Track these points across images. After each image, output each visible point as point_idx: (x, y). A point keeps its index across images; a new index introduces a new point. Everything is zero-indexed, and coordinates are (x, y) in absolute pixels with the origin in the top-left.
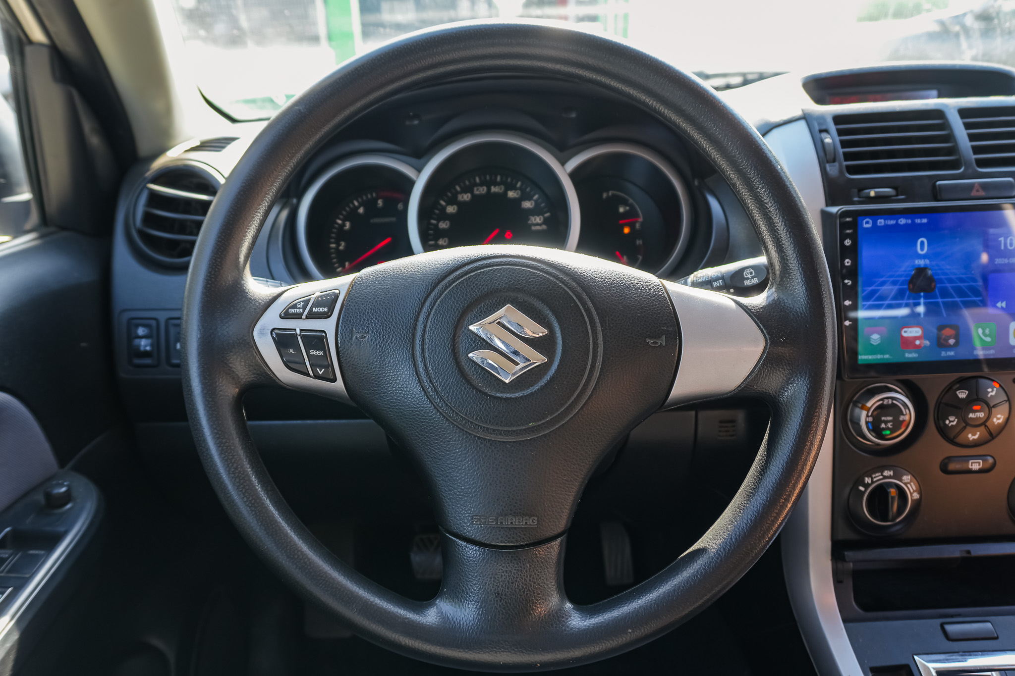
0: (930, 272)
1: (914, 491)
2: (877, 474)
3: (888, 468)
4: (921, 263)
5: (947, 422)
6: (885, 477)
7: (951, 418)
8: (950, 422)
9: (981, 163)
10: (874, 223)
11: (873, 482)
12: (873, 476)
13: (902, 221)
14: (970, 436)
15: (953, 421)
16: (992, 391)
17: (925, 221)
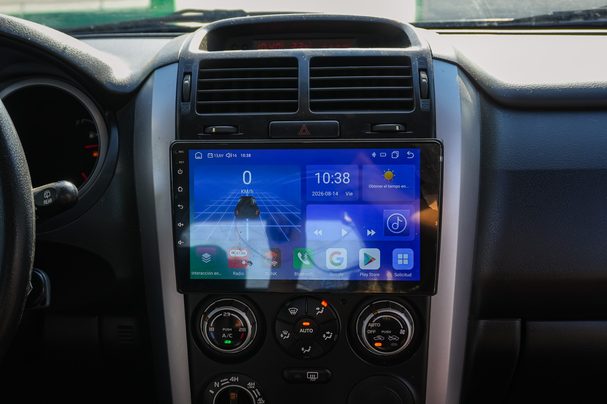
0: (254, 201)
1: (259, 397)
2: (225, 380)
3: (235, 374)
4: (247, 192)
5: (282, 336)
6: (232, 383)
7: (285, 333)
8: (284, 335)
9: (314, 107)
10: (205, 156)
11: (221, 387)
12: (221, 381)
13: (229, 155)
14: (303, 349)
15: (287, 335)
16: (320, 310)
17: (250, 155)
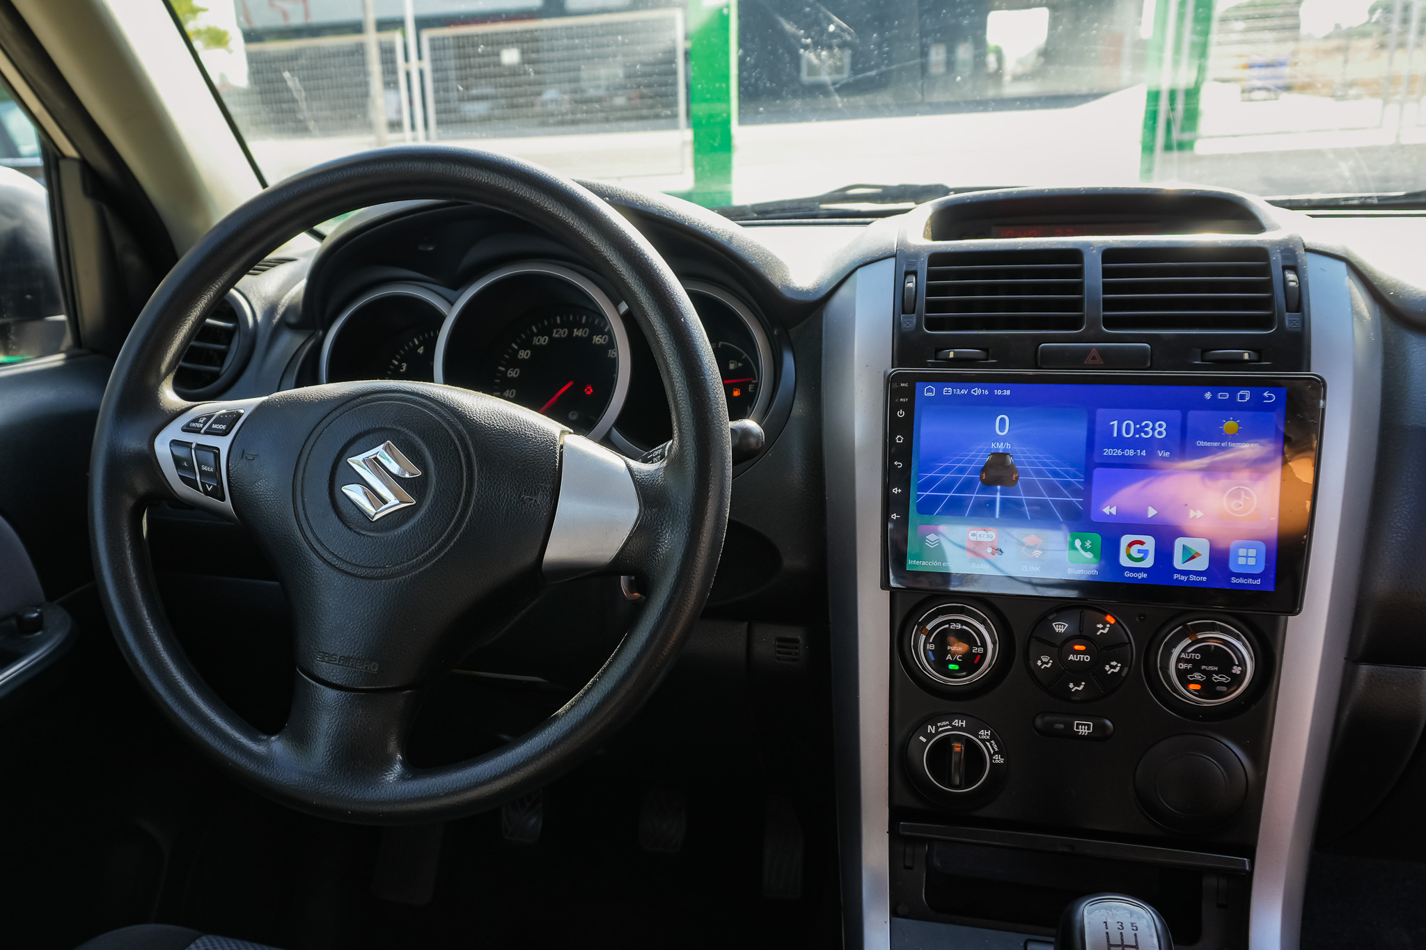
0: (1010, 460)
1: (995, 753)
2: (944, 723)
3: (961, 716)
4: (1000, 447)
5: (1039, 663)
6: (955, 728)
7: (1045, 659)
8: (1043, 663)
9: (1109, 322)
10: (939, 392)
11: (937, 733)
12: (939, 724)
13: (977, 391)
14: (1071, 685)
15: (1047, 663)
16: (1103, 629)
17: (1008, 392)
